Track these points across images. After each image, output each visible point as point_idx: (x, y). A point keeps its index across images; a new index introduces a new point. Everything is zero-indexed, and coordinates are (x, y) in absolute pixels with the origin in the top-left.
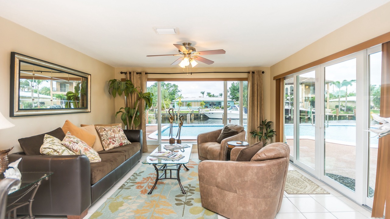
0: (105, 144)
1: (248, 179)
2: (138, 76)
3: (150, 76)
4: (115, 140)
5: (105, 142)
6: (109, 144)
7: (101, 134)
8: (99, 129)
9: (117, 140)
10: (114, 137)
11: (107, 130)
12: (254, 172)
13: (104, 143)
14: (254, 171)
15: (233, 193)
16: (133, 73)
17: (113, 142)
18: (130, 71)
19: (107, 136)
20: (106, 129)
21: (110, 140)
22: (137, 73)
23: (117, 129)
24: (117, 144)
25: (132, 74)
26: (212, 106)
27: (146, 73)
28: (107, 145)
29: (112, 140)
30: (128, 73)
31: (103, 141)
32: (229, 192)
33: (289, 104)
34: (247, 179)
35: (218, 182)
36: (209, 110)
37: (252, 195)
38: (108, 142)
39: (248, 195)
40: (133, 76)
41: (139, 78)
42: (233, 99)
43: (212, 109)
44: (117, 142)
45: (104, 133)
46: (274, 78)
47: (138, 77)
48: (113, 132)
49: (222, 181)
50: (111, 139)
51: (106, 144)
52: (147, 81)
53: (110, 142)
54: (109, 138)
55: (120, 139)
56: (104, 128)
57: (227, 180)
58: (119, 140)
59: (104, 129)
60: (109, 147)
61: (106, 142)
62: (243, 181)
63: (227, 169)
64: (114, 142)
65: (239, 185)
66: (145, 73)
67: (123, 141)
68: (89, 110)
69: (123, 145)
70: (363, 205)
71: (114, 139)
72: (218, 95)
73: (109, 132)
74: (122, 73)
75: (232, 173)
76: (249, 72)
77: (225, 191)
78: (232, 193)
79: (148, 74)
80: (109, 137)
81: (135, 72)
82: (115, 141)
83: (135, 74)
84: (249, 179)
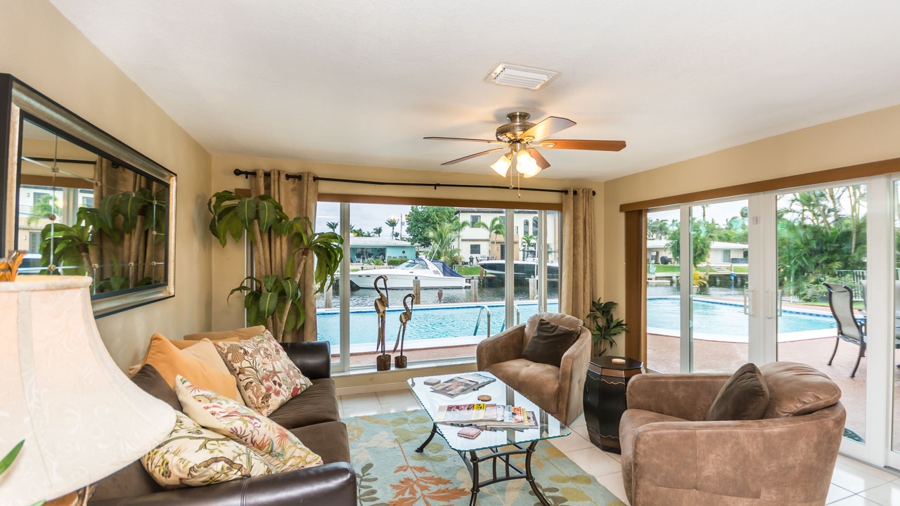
0: (255, 399)
1: (796, 460)
2: (291, 184)
3: (324, 187)
4: (278, 381)
5: (253, 393)
6: (267, 397)
7: (237, 365)
8: (228, 353)
9: (284, 380)
10: (275, 373)
11: (250, 351)
12: (811, 443)
13: (252, 396)
14: (812, 441)
15: (749, 499)
16: (276, 176)
17: (276, 390)
18: (267, 169)
19: (256, 370)
20: (246, 348)
21: (266, 384)
22: (288, 177)
23: (270, 345)
24: (285, 394)
25: (274, 177)
26: (363, 259)
27: (316, 179)
28: (260, 401)
29: (270, 383)
30: (261, 174)
31: (246, 388)
32: (736, 498)
33: (535, 254)
34: (794, 463)
35: (705, 477)
36: (360, 269)
37: (803, 498)
38: (264, 390)
39: (794, 497)
40: (276, 183)
41: (293, 190)
42: (413, 241)
43: (366, 266)
44: (283, 386)
45: (245, 364)
46: (623, 208)
47: (290, 189)
48: (268, 356)
49: (718, 473)
50: (267, 380)
51: (258, 398)
52: (319, 200)
53: (269, 389)
54: (263, 378)
55: (288, 374)
56: (241, 348)
57: (735, 469)
58: (289, 381)
59: (242, 351)
60: (268, 406)
61: (257, 390)
62: (783, 466)
63: (737, 443)
64: (277, 386)
65: (770, 478)
66: (312, 179)
67: (298, 381)
68: (171, 289)
69: (299, 392)
70: (885, 467)
71: (276, 378)
72: (371, 230)
73: (258, 358)
74: (238, 172)
75: (751, 450)
76: (566, 192)
77: (723, 496)
78: (745, 499)
79: (320, 182)
80: (262, 373)
81: (283, 172)
82: (280, 385)
83: (283, 177)
84: (799, 462)
